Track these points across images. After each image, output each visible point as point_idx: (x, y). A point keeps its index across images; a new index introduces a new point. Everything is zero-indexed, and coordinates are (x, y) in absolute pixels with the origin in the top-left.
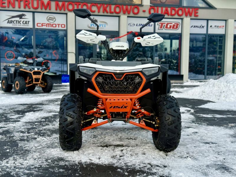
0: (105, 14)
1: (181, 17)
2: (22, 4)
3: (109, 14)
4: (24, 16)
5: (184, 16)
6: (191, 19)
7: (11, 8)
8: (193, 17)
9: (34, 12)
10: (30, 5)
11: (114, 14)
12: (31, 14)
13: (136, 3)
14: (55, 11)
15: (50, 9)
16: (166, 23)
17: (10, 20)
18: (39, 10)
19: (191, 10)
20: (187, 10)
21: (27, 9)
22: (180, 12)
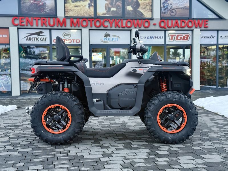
0: (117, 28)
1: (191, 29)
2: (40, 22)
3: (121, 29)
4: (41, 33)
5: (193, 28)
6: (201, 30)
7: (29, 26)
8: (203, 28)
9: (50, 30)
10: (47, 23)
11: (126, 28)
12: (48, 31)
13: (147, 17)
14: (70, 28)
15: (65, 26)
16: (177, 35)
17: (29, 37)
18: (55, 27)
19: (201, 21)
20: (197, 22)
21: (44, 27)
22: (190, 25)
